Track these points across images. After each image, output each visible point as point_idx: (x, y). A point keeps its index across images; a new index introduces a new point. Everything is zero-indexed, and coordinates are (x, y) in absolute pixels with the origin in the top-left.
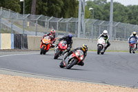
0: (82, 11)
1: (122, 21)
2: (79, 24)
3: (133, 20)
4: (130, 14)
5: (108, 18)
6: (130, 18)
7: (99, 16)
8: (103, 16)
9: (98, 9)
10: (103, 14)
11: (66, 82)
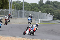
0: (11, 6)
1: (28, 10)
2: (9, 12)
3: (33, 10)
4: (31, 7)
5: (22, 9)
6: (31, 9)
7: (18, 8)
8: (19, 8)
9: (17, 5)
10: (20, 7)
11: (4, 37)
